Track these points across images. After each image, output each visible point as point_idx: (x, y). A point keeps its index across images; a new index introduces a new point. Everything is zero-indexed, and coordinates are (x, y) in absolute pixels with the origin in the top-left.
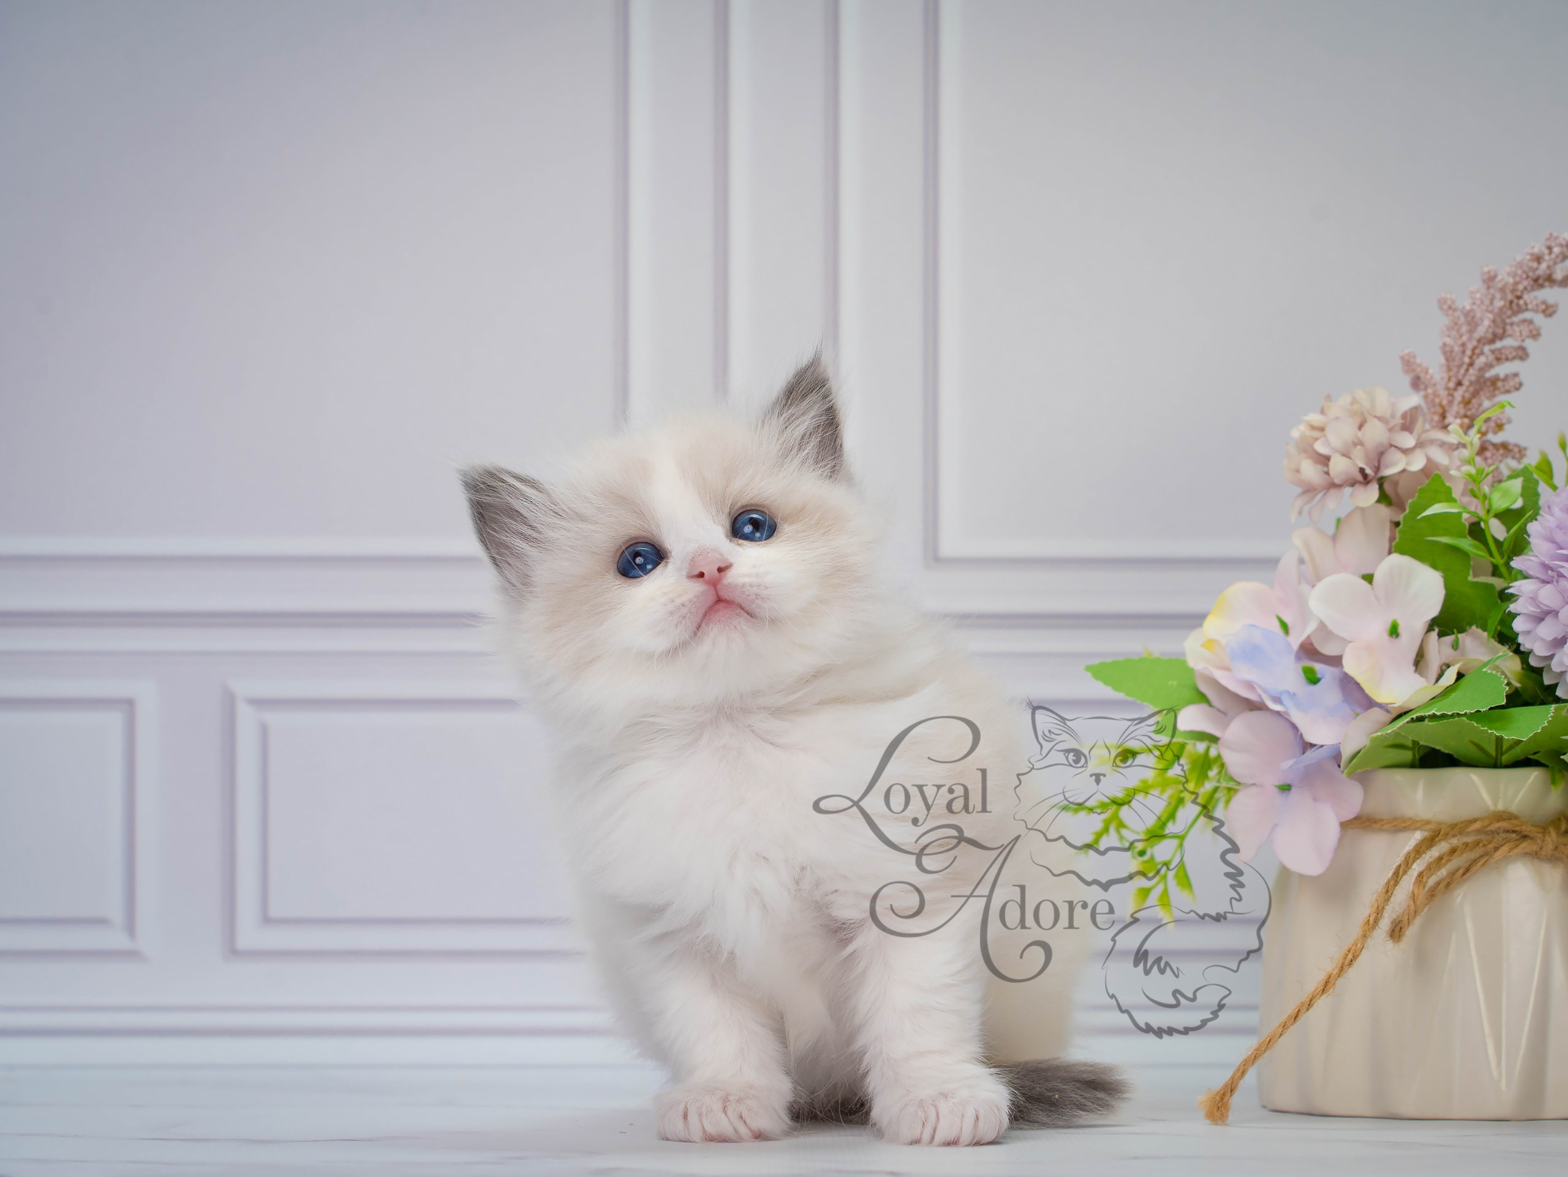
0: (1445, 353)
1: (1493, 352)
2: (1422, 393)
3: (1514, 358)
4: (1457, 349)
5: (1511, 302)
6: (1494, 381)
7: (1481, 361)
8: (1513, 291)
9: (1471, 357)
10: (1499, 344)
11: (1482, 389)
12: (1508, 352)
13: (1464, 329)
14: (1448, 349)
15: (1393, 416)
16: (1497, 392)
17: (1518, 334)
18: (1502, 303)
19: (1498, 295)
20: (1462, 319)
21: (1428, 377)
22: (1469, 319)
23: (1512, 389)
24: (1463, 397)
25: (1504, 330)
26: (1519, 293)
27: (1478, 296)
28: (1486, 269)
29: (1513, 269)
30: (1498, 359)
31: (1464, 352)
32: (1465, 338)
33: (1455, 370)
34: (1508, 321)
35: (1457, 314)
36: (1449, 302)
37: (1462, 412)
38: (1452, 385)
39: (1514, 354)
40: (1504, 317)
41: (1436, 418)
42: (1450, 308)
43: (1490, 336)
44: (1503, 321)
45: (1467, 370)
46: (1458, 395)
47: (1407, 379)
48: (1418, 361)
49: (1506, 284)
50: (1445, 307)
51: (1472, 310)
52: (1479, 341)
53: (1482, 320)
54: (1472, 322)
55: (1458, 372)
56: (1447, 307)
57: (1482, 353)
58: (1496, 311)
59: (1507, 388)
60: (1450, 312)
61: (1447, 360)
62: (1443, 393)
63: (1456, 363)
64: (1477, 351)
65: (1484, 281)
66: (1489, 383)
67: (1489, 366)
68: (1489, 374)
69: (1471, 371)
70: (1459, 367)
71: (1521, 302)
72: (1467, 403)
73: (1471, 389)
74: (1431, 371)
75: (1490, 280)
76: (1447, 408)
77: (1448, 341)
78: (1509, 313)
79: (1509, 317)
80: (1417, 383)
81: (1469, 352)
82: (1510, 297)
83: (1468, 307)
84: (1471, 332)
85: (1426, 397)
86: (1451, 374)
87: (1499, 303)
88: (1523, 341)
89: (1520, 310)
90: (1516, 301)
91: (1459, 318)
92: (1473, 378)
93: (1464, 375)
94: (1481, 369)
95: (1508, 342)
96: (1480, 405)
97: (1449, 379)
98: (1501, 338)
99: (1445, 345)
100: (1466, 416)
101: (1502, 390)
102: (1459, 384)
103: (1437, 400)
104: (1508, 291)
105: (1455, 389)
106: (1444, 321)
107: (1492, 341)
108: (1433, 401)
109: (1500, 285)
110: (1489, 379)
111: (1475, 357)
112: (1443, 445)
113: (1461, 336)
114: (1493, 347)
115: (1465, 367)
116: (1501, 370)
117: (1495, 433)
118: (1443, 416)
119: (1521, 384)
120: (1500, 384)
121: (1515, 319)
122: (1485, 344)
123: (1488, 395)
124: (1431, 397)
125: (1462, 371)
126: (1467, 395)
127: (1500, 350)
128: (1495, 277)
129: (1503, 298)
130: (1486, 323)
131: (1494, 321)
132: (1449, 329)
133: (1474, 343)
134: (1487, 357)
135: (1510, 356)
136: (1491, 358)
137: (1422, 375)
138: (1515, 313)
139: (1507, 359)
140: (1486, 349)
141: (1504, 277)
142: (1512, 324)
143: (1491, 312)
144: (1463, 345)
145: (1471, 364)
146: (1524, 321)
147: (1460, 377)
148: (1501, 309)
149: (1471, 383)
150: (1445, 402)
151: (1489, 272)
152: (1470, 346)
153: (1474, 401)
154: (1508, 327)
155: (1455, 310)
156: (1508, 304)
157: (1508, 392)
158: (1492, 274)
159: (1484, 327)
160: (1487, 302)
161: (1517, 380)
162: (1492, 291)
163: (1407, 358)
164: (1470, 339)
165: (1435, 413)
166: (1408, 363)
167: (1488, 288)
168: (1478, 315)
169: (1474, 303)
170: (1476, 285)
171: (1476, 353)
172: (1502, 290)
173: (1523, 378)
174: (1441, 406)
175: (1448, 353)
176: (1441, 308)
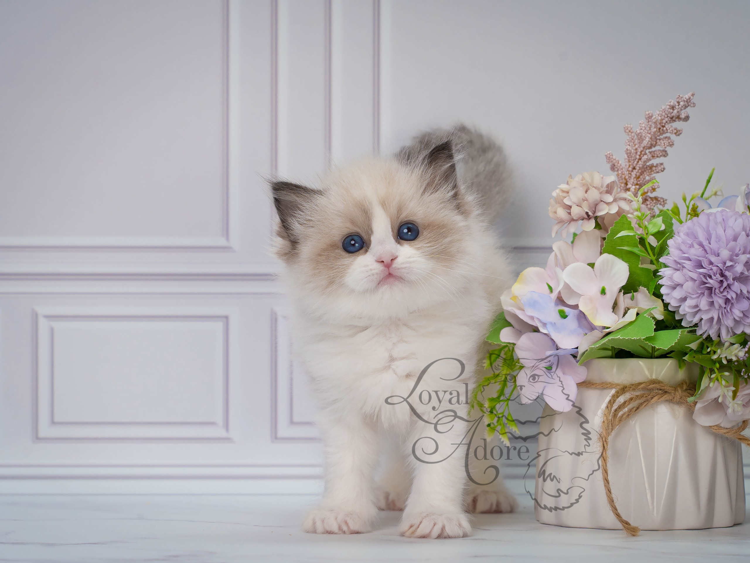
0: (627, 154)
1: (650, 152)
2: (616, 173)
3: (661, 156)
4: (633, 151)
5: (660, 129)
6: (651, 167)
7: (645, 157)
8: (660, 123)
9: (640, 156)
10: (653, 149)
11: (645, 171)
12: (658, 153)
13: (637, 141)
14: (628, 151)
15: (602, 186)
16: (652, 173)
17: (663, 144)
19: (653, 125)
20: (636, 137)
21: (619, 165)
22: (639, 137)
23: (660, 171)
24: (636, 175)
25: (656, 143)
26: (663, 124)
27: (643, 125)
28: (647, 113)
29: (661, 113)
30: (653, 157)
31: (636, 153)
32: (637, 146)
33: (632, 162)
34: (658, 138)
35: (633, 134)
36: (629, 129)
37: (635, 182)
38: (630, 169)
39: (661, 154)
40: (656, 136)
41: (623, 185)
42: (630, 131)
43: (649, 145)
44: (656, 138)
45: (638, 162)
46: (634, 174)
47: (608, 166)
48: (614, 157)
49: (657, 120)
50: (627, 131)
51: (640, 133)
52: (644, 148)
53: (645, 137)
54: (641, 139)
55: (634, 162)
56: (628, 131)
57: (646, 154)
58: (652, 133)
59: (657, 170)
60: (630, 133)
61: (628, 157)
62: (626, 173)
63: (633, 158)
64: (643, 153)
65: (646, 118)
66: (648, 168)
67: (649, 160)
68: (649, 164)
69: (640, 162)
70: (634, 160)
71: (665, 129)
72: (638, 178)
73: (640, 171)
74: (620, 162)
75: (649, 118)
76: (628, 180)
77: (629, 147)
78: (659, 134)
79: (659, 136)
80: (613, 168)
81: (639, 153)
82: (659, 126)
83: (638, 132)
84: (640, 143)
85: (618, 175)
86: (630, 163)
87: (654, 130)
88: (665, 148)
89: (664, 133)
90: (662, 128)
91: (634, 137)
92: (641, 166)
93: (636, 164)
94: (645, 162)
95: (657, 148)
96: (644, 179)
97: (629, 167)
98: (654, 147)
100: (637, 184)
101: (655, 171)
102: (634, 168)
103: (623, 176)
104: (658, 124)
105: (632, 171)
106: (627, 138)
107: (650, 148)
108: (621, 177)
109: (654, 121)
110: (648, 166)
111: (642, 155)
112: (626, 200)
113: (635, 145)
114: (651, 150)
115: (637, 160)
116: (655, 162)
117: (652, 193)
118: (626, 184)
119: (664, 169)
120: (654, 168)
121: (662, 137)
122: (647, 149)
123: (648, 174)
124: (620, 175)
125: (636, 162)
126: (638, 174)
127: (654, 152)
128: (652, 116)
129: (656, 127)
130: (647, 139)
131: (651, 138)
132: (629, 142)
133: (642, 149)
134: (648, 155)
135: (659, 155)
136: (650, 156)
137: (616, 164)
138: (661, 134)
139: (657, 157)
140: (647, 151)
141: (657, 117)
142: (660, 139)
143: (650, 134)
144: (636, 149)
145: (640, 159)
146: (666, 138)
147: (635, 165)
148: (655, 133)
149: (640, 168)
150: (627, 177)
151: (649, 114)
152: (640, 150)
153: (641, 177)
154: (658, 141)
155: (632, 132)
156: (658, 130)
157: (658, 172)
159: (646, 142)
160: (648, 129)
161: (662, 167)
162: (650, 123)
163: (609, 156)
164: (639, 147)
165: (622, 183)
166: (609, 158)
167: (648, 122)
168: (644, 135)
169: (641, 129)
170: (643, 121)
171: (642, 153)
172: (655, 123)
173: (665, 165)
174: (625, 179)
175: (629, 154)
176: (625, 131)
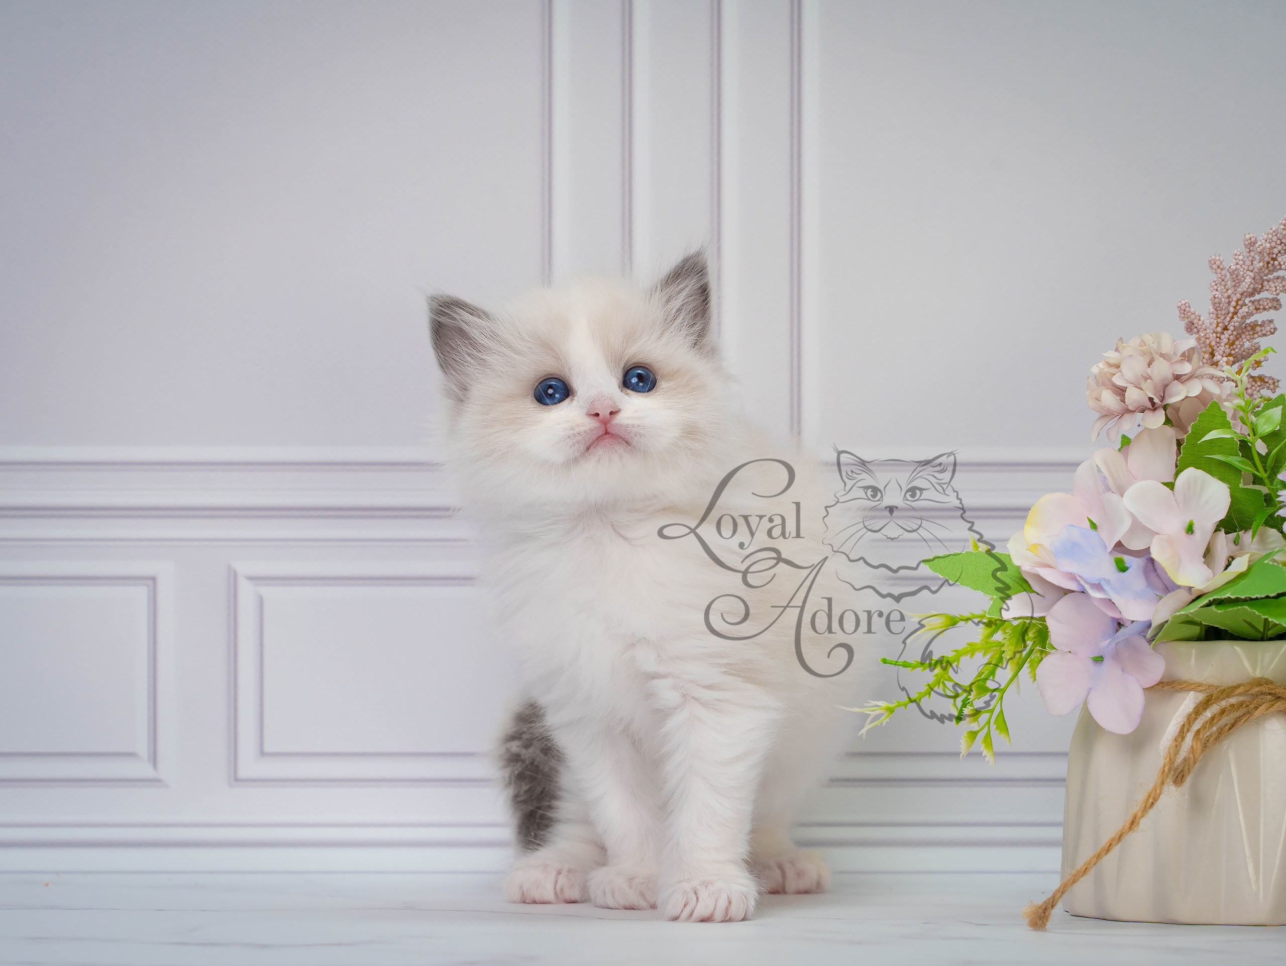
0: (1214, 304)
1: (1253, 302)
2: (1195, 336)
3: (1270, 308)
4: (1224, 301)
5: (1268, 263)
6: (1254, 326)
7: (1243, 310)
8: (1269, 254)
9: (1235, 307)
10: (1257, 297)
11: (1244, 333)
12: (1265, 304)
13: (1230, 284)
14: (1216, 300)
15: (1175, 354)
16: (1256, 336)
17: (1274, 289)
18: (1261, 264)
19: (1257, 257)
20: (1228, 277)
21: (1200, 323)
22: (1234, 276)
23: (1268, 333)
24: (1229, 339)
25: (1262, 286)
26: (1274, 256)
27: (1241, 257)
28: (1248, 237)
29: (1270, 236)
30: (1257, 309)
31: (1229, 303)
32: (1230, 291)
33: (1223, 317)
34: (1265, 278)
35: (1223, 272)
36: (1218, 263)
37: (1228, 351)
38: (1219, 329)
39: (1270, 305)
40: (1262, 275)
41: (1207, 356)
42: (1218, 267)
43: (1250, 290)
44: (1262, 278)
45: (1232, 318)
46: (1225, 337)
47: (1182, 324)
48: (1192, 310)
49: (1264, 249)
50: (1215, 266)
51: (1236, 270)
52: (1242, 294)
53: (1244, 277)
54: (1237, 279)
55: (1225, 318)
56: (1216, 266)
57: (1244, 304)
58: (1256, 270)
59: (1264, 332)
60: (1219, 271)
61: (1216, 309)
62: (1212, 336)
63: (1223, 312)
64: (1240, 303)
65: (1246, 245)
66: (1249, 328)
67: (1250, 314)
68: (1250, 321)
69: (1236, 319)
70: (1226, 315)
71: (1276, 263)
72: (1231, 344)
73: (1235, 333)
74: (1202, 318)
75: (1251, 245)
76: (1215, 348)
77: (1217, 294)
78: (1267, 271)
79: (1266, 275)
80: (1190, 328)
81: (1233, 304)
82: (1267, 259)
83: (1233, 267)
84: (1235, 287)
85: (1198, 339)
86: (1219, 320)
87: (1258, 265)
88: (1278, 294)
89: (1275, 270)
90: (1272, 262)
91: (1226, 276)
92: (1237, 324)
93: (1229, 322)
94: (1244, 317)
95: (1264, 295)
96: (1242, 346)
97: (1217, 326)
98: (1259, 293)
99: (1214, 297)
100: (1230, 355)
101: (1260, 333)
102: (1226, 328)
103: (1208, 341)
104: (1265, 254)
105: (1223, 333)
106: (1214, 278)
107: (1252, 294)
108: (1204, 343)
109: (1259, 250)
110: (1250, 325)
111: (1238, 307)
112: (1212, 377)
113: (1228, 290)
114: (1252, 299)
115: (1230, 315)
116: (1259, 317)
117: (1254, 369)
118: (1213, 355)
119: (1275, 329)
120: (1258, 329)
121: (1270, 276)
122: (1246, 297)
123: (1248, 337)
124: (1203, 339)
125: (1228, 319)
126: (1232, 337)
127: (1259, 300)
128: (1255, 242)
129: (1261, 260)
130: (1248, 280)
131: (1254, 279)
132: (1218, 284)
133: (1238, 296)
134: (1249, 307)
135: (1267, 307)
136: (1252, 308)
137: (1195, 321)
138: (1271, 272)
139: (1264, 309)
140: (1247, 300)
141: (1263, 243)
142: (1268, 281)
143: (1252, 271)
144: (1229, 297)
145: (1235, 313)
146: (1278, 278)
147: (1227, 323)
148: (1260, 269)
149: (1235, 329)
150: (1213, 343)
151: (1250, 239)
152: (1235, 299)
153: (1237, 343)
154: (1265, 283)
155: (1222, 269)
156: (1265, 264)
157: (1265, 335)
158: (1253, 240)
159: (1246, 284)
160: (1248, 263)
161: (1272, 326)
162: (1252, 254)
163: (1183, 307)
164: (1234, 293)
165: (1205, 353)
166: (1184, 311)
167: (1250, 251)
168: (1242, 273)
169: (1237, 264)
170: (1240, 248)
171: (1239, 304)
172: (1260, 253)
173: (1276, 324)
174: (1211, 346)
175: (1217, 305)
176: (1211, 267)
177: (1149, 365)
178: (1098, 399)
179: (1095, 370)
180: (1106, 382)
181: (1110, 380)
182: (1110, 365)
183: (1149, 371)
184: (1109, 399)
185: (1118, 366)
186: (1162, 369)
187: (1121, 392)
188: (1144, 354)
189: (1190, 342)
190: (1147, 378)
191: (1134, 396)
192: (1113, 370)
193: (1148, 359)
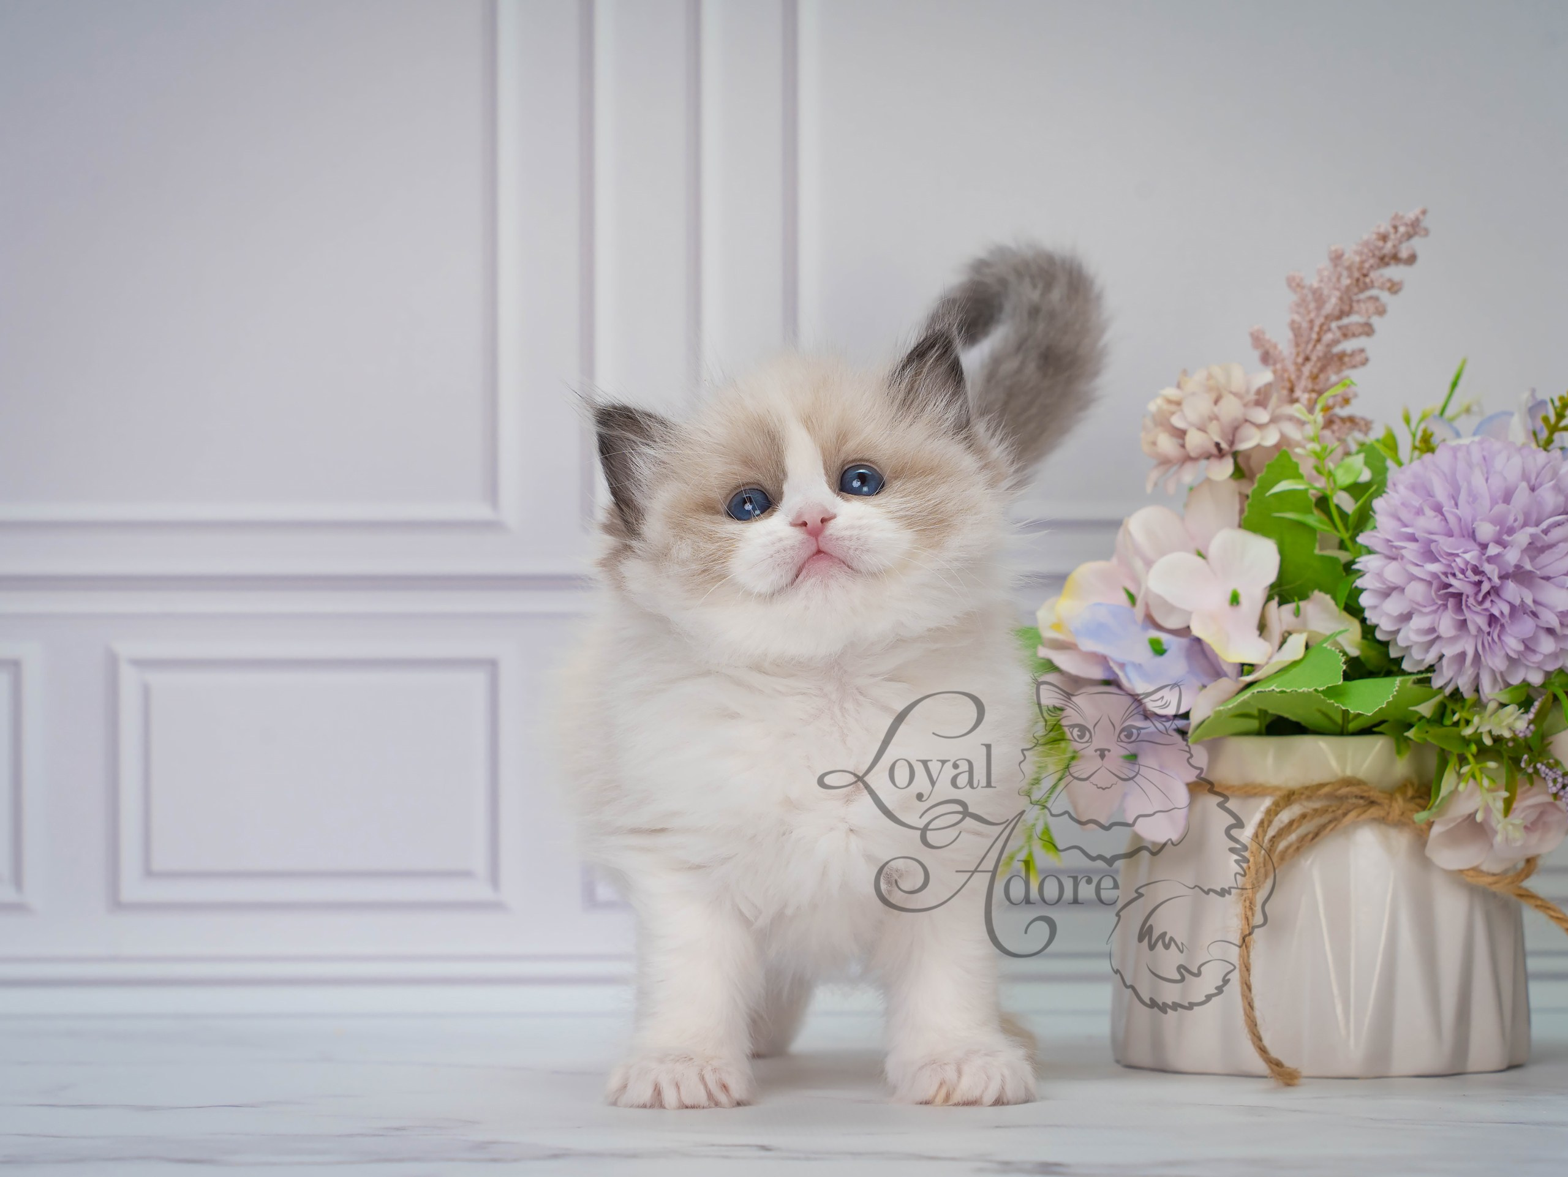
0: (1293, 329)
1: (1340, 328)
2: (1272, 369)
3: (1360, 334)
4: (1305, 325)
5: (1358, 280)
6: (1341, 357)
7: (1328, 337)
8: (1359, 269)
9: (1319, 333)
10: (1345, 321)
11: (1329, 364)
12: (1354, 328)
13: (1312, 305)
14: (1296, 325)
15: (1247, 391)
16: (1344, 367)
17: (1364, 311)
18: (1349, 281)
19: (1345, 273)
20: (1310, 297)
21: (1277, 352)
22: (1317, 296)
23: (1359, 364)
24: (1311, 372)
25: (1351, 307)
26: (1365, 271)
27: (1326, 273)
28: (1333, 247)
29: (1360, 247)
30: (1345, 336)
31: (1311, 328)
32: (1312, 315)
33: (1303, 345)
34: (1355, 298)
35: (1305, 291)
36: (1298, 280)
37: (1310, 386)
38: (1300, 360)
39: (1361, 330)
40: (1351, 294)
41: (1285, 391)
42: (1298, 285)
43: (1337, 312)
44: (1351, 300)
45: (1315, 346)
46: (1306, 370)
47: (1256, 354)
48: (1267, 337)
49: (1353, 263)
51: (1320, 288)
52: (1327, 317)
53: (1329, 297)
54: (1320, 299)
55: (1306, 347)
56: (1295, 284)
57: (1329, 330)
58: (1343, 288)
59: (1354, 363)
60: (1298, 290)
61: (1296, 336)
62: (1292, 368)
63: (1304, 338)
64: (1325, 328)
65: (1332, 260)
66: (1336, 359)
67: (1336, 342)
68: (1337, 349)
69: (1319, 346)
70: (1307, 342)
71: (1368, 279)
72: (1314, 377)
73: (1319, 364)
74: (1279, 347)
75: (1337, 258)
76: (1295, 382)
77: (1297, 318)
78: (1356, 290)
79: (1356, 294)
80: (1266, 358)
81: (1316, 328)
82: (1356, 274)
83: (1316, 285)
84: (1319, 308)
85: (1275, 373)
86: (1300, 349)
87: (1346, 281)
88: (1369, 317)
89: (1366, 287)
90: (1362, 278)
91: (1306, 296)
92: (1321, 354)
93: (1312, 351)
94: (1328, 345)
95: (1354, 319)
96: (1327, 380)
97: (1297, 355)
98: (1348, 314)
99: (1293, 321)
100: (1313, 390)
101: (1349, 365)
102: (1307, 359)
103: (1286, 375)
104: (1354, 269)
105: (1303, 364)
106: (1293, 298)
107: (1339, 317)
108: (1281, 376)
109: (1346, 263)
110: (1336, 355)
111: (1322, 333)
112: (1293, 419)
113: (1309, 312)
114: (1340, 323)
115: (1313, 342)
116: (1348, 346)
117: (1342, 407)
118: (1292, 389)
119: (1367, 360)
120: (1347, 359)
121: (1362, 296)
122: (1332, 321)
123: (1335, 370)
124: (1280, 372)
125: (1310, 347)
126: (1315, 370)
127: (1346, 327)
128: (1342, 255)
129: (1350, 276)
130: (1334, 300)
131: (1341, 299)
132: (1298, 305)
133: (1322, 319)
134: (1334, 333)
135: (1357, 333)
136: (1338, 334)
137: (1271, 351)
138: (1361, 291)
139: (1354, 335)
140: (1334, 325)
141: (1351, 255)
142: (1358, 301)
143: (1338, 289)
144: (1312, 321)
145: (1319, 340)
146: (1371, 298)
147: (1308, 352)
148: (1348, 288)
149: (1319, 359)
150: (1293, 377)
151: (1336, 251)
152: (1318, 322)
153: (1321, 376)
154: (1355, 305)
155: (1303, 287)
156: (1354, 282)
157: (1355, 367)
158: (1339, 252)
159: (1332, 304)
160: (1334, 279)
161: (1363, 356)
162: (1339, 269)
163: (1256, 334)
164: (1318, 316)
165: (1284, 388)
166: (1257, 339)
167: (1336, 266)
168: (1326, 292)
169: (1321, 281)
170: (1324, 263)
171: (1323, 329)
172: (1349, 268)
173: (1370, 353)
174: (1290, 380)
175: (1296, 330)
176: (1289, 285)
177: (1216, 402)
178: (1154, 443)
179: (1153, 407)
180: (1163, 422)
181: (1168, 420)
182: (1169, 402)
183: (1216, 409)
184: (1167, 444)
185: (1178, 403)
186: (1231, 409)
187: (1181, 434)
188: (1209, 389)
189: (1266, 376)
190: (1214, 418)
191: (1196, 441)
192: (1173, 408)
193: (1214, 396)
